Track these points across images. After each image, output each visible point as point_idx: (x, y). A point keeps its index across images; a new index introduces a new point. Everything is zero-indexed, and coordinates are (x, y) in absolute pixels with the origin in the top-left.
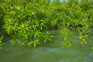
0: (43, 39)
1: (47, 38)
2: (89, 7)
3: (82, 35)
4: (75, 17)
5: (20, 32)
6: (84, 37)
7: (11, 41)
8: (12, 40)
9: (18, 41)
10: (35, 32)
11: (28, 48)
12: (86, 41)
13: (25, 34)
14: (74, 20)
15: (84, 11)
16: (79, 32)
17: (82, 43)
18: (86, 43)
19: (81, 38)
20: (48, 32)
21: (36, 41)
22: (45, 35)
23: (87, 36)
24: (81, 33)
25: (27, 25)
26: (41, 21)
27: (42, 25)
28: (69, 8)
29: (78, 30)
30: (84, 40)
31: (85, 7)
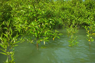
0: (52, 37)
1: (56, 36)
2: (94, 6)
3: (90, 33)
4: (80, 15)
5: (30, 31)
6: (92, 35)
7: (20, 39)
8: (22, 38)
9: (27, 39)
10: (45, 30)
11: (37, 46)
12: (93, 39)
13: (35, 32)
14: (79, 18)
15: (89, 9)
16: (87, 30)
17: (89, 41)
18: (93, 41)
19: (88, 36)
20: (56, 30)
21: (46, 39)
22: (54, 33)
23: (94, 34)
24: (89, 31)
25: (37, 23)
26: (50, 19)
27: (51, 23)
28: (73, 7)
29: (86, 28)
30: (91, 38)
31: (89, 6)
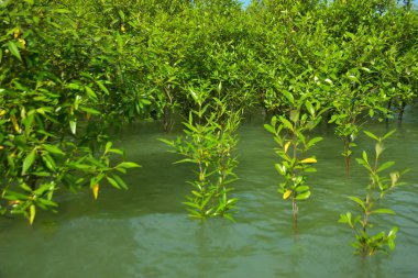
3: (292, 157)
6: (300, 164)
10: (30, 145)
12: (307, 187)
18: (307, 196)
20: (107, 146)
23: (313, 160)
24: (287, 146)
27: (76, 107)
